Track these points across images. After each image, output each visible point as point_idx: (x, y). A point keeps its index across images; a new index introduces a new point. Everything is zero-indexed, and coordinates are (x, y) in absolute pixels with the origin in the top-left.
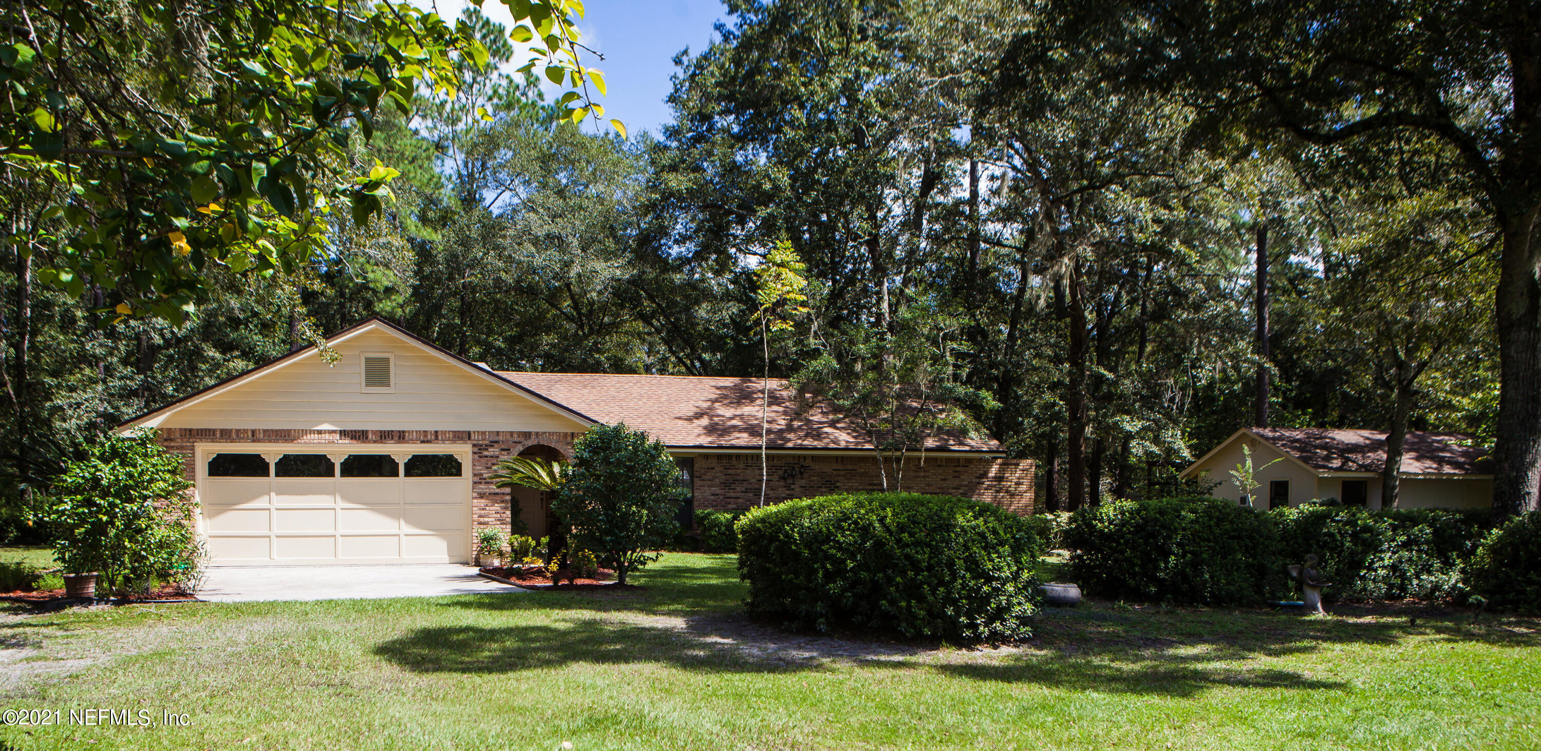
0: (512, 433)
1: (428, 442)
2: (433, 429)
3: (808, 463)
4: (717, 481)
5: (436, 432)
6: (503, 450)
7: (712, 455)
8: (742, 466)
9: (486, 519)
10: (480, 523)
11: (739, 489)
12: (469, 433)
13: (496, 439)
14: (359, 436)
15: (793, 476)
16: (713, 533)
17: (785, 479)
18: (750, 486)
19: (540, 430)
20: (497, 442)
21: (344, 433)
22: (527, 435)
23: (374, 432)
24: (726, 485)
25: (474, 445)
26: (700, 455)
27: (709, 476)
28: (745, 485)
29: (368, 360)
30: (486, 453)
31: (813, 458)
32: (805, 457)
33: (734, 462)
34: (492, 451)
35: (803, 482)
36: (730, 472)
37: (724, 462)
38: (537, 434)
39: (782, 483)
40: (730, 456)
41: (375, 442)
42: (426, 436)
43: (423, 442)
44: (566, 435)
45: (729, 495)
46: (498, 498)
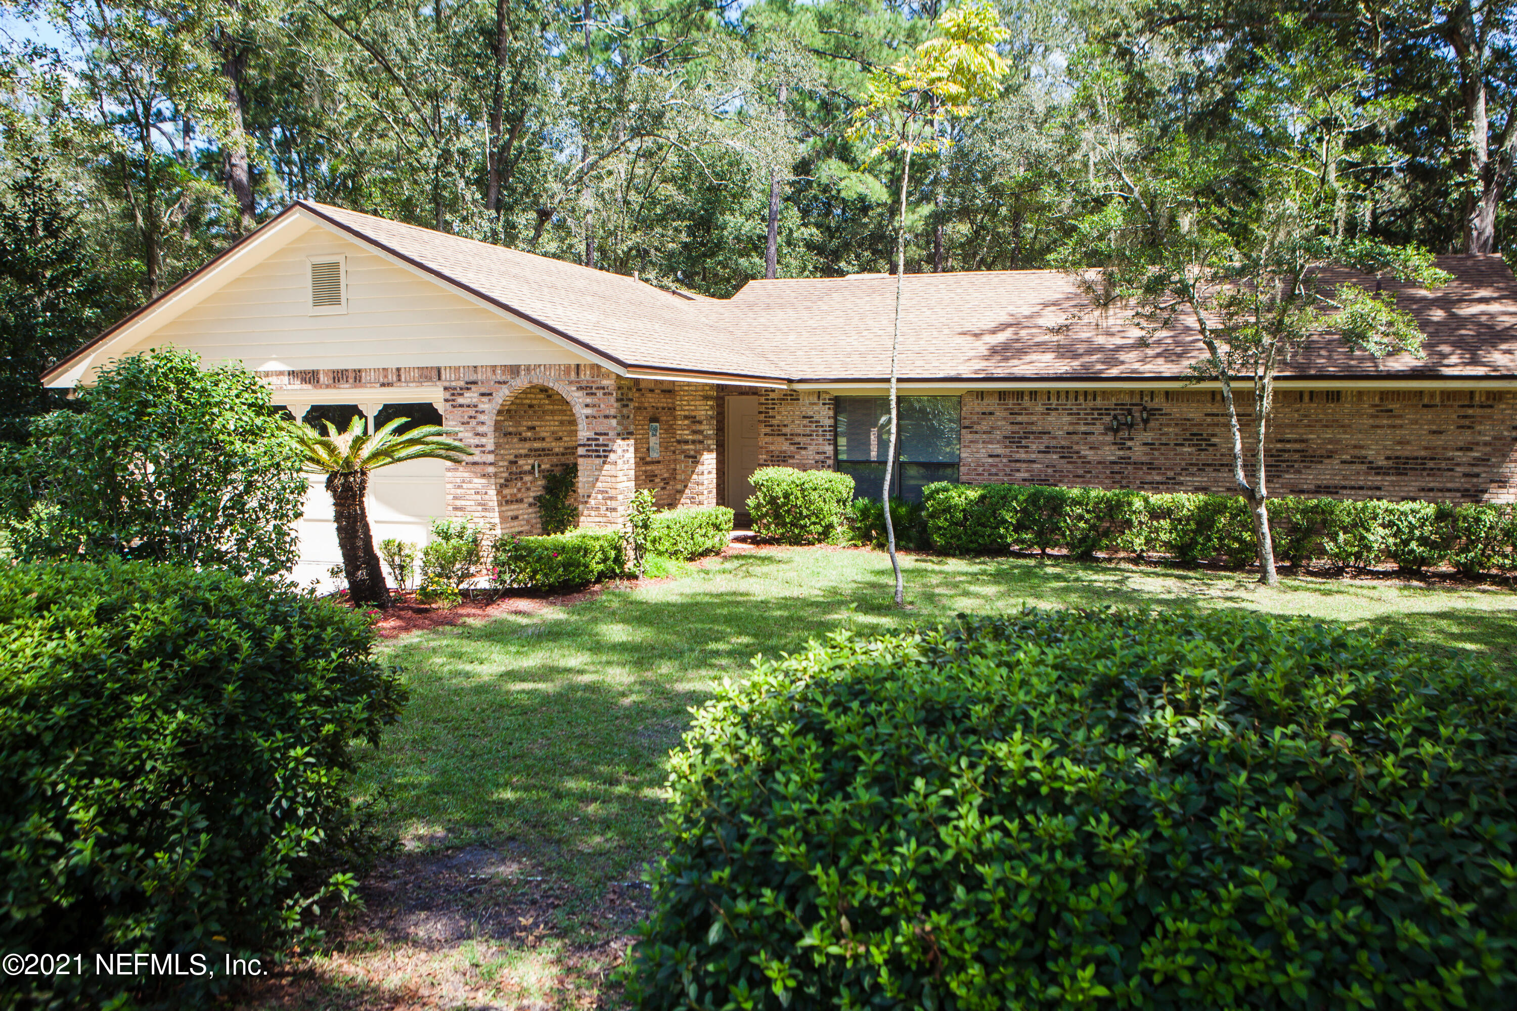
0: (494, 368)
1: (390, 385)
2: (395, 366)
3: (1158, 402)
4: (998, 434)
5: (398, 370)
6: (483, 395)
7: (991, 393)
8: (1040, 408)
9: (463, 503)
10: (456, 509)
11: (1034, 447)
12: (439, 370)
13: (473, 378)
14: (310, 377)
15: (1131, 426)
16: (941, 523)
17: (1116, 431)
18: (1053, 443)
19: (532, 362)
20: (474, 383)
21: (292, 374)
22: (514, 370)
23: (326, 373)
24: (1013, 440)
25: (446, 389)
26: (970, 392)
27: (985, 426)
28: (1046, 440)
29: (315, 267)
30: (460, 400)
31: (1167, 394)
32: (1152, 393)
33: (1026, 402)
34: (470, 397)
35: (1148, 436)
36: (1019, 419)
37: (1011, 402)
38: (528, 368)
39: (1109, 438)
40: (1020, 394)
41: (328, 386)
42: (386, 376)
43: (383, 385)
44: (568, 368)
45: (1017, 456)
46: (478, 469)
